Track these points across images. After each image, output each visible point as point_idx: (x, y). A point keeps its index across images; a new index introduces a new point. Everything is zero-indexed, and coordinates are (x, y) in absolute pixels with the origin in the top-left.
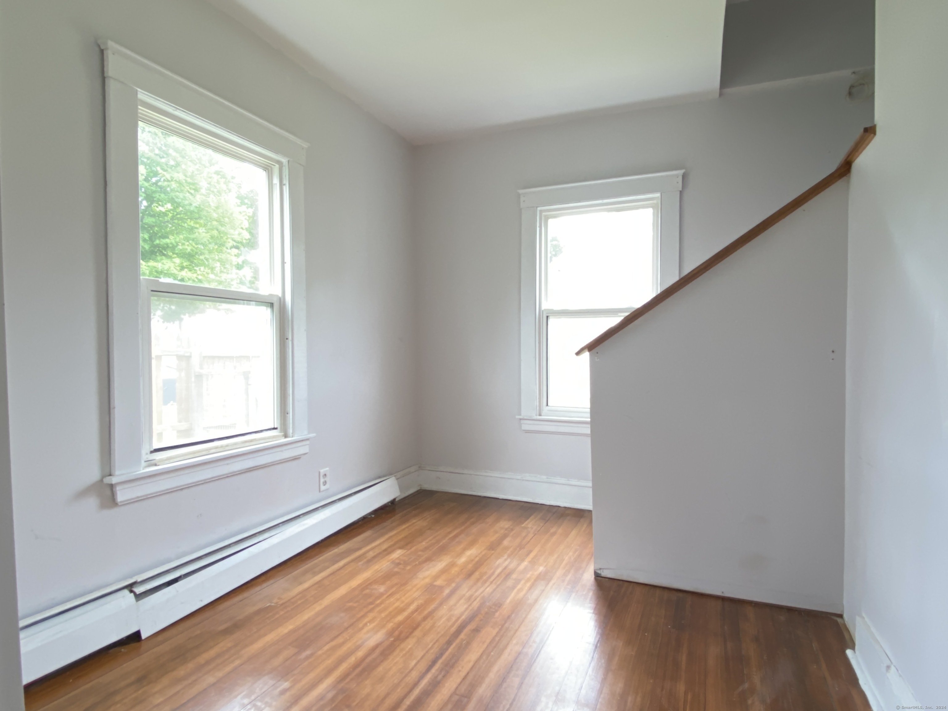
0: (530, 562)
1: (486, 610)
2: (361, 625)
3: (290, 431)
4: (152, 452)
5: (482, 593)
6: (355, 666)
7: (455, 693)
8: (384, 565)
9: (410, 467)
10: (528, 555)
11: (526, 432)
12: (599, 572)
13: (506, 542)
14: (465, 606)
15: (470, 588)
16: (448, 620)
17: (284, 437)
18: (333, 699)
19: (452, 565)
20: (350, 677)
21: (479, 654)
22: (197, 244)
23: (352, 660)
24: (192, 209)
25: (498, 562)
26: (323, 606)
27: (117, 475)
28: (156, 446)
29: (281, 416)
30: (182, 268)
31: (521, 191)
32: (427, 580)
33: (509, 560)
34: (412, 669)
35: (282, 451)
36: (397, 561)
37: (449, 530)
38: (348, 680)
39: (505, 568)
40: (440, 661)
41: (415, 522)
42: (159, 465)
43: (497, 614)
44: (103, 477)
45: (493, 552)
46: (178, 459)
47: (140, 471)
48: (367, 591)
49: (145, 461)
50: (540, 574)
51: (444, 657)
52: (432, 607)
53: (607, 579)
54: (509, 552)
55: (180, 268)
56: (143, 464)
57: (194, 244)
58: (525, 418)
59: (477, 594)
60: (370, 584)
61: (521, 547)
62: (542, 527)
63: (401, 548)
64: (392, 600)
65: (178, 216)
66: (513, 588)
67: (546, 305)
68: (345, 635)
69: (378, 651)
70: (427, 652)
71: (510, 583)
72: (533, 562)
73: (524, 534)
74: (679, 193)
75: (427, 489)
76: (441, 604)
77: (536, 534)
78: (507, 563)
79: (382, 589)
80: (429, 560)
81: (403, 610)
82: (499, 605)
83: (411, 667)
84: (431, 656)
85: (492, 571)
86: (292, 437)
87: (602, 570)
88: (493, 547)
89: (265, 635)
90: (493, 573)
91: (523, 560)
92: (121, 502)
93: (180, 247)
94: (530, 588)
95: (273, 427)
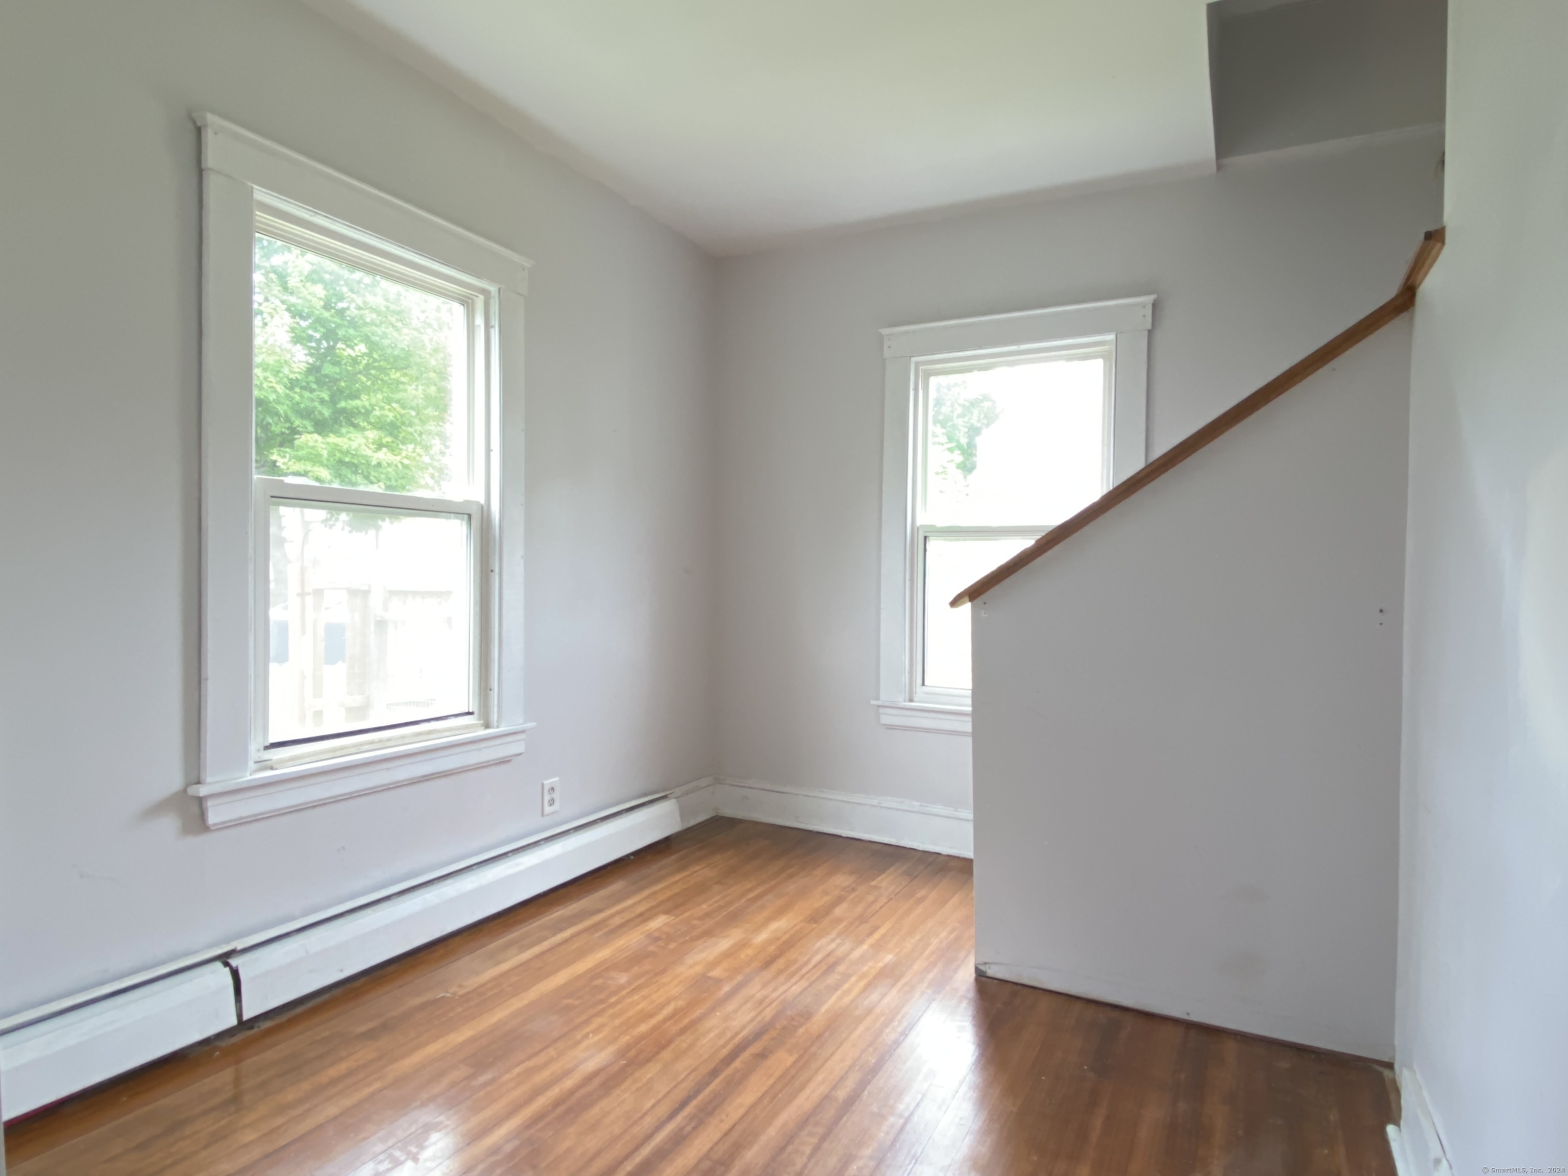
0: (872, 946)
1: (785, 1022)
2: (579, 1036)
3: (494, 717)
4: (267, 748)
5: (785, 992)
6: (557, 1104)
7: (707, 1156)
8: (633, 939)
9: (699, 779)
10: (870, 934)
11: (888, 728)
12: (982, 968)
13: (838, 911)
14: (753, 1014)
15: (765, 985)
16: (719, 1036)
17: (483, 728)
18: (512, 1155)
19: (743, 944)
20: (547, 1120)
21: (759, 1094)
22: (404, 408)
23: (554, 1092)
24: (396, 353)
25: (818, 945)
26: (525, 1002)
27: (209, 784)
28: (273, 739)
29: (480, 694)
30: (380, 446)
31: (885, 331)
32: (698, 969)
33: (838, 941)
34: (645, 1114)
35: (479, 750)
36: (656, 934)
37: (749, 886)
38: (541, 1125)
39: (829, 955)
40: (694, 1103)
41: (697, 871)
42: (276, 769)
43: (801, 1031)
44: (187, 785)
45: (814, 925)
46: (308, 760)
47: (246, 776)
48: (599, 982)
49: (256, 762)
50: (886, 965)
51: (700, 1097)
52: (698, 1013)
53: (996, 982)
54: (841, 927)
55: (375, 446)
56: (252, 765)
57: (399, 409)
58: (886, 704)
59: (775, 994)
60: (607, 969)
61: (862, 919)
62: (904, 888)
63: (666, 912)
64: (636, 997)
65: (376, 364)
66: (836, 987)
67: (924, 518)
68: (552, 1052)
69: (597, 1081)
70: (675, 1087)
71: (831, 980)
72: (878, 947)
73: (870, 898)
74: (1146, 333)
75: (727, 815)
76: (713, 1009)
77: (892, 899)
78: (833, 946)
79: (623, 979)
80: (708, 934)
81: (650, 1015)
82: (807, 1015)
83: (644, 1110)
84: (679, 1094)
85: (805, 959)
86: (498, 727)
87: (987, 966)
88: (815, 918)
89: (427, 1043)
90: (809, 960)
91: (861, 942)
92: (214, 825)
93: (377, 413)
94: (864, 990)
95: (467, 711)
